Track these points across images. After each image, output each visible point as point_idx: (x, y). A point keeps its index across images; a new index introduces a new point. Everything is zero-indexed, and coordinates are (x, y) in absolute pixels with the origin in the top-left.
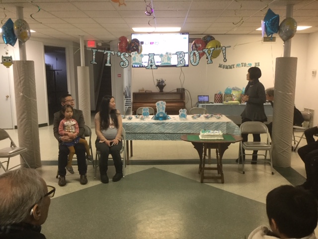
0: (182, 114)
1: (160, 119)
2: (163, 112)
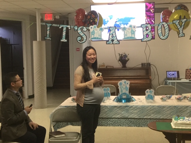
0: (149, 95)
1: (123, 101)
2: (127, 93)
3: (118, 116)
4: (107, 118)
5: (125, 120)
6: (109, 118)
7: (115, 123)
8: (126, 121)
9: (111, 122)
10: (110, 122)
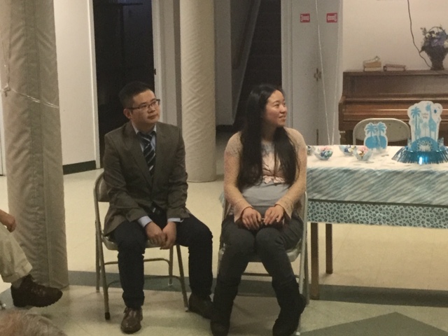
1: (421, 159)
2: (433, 137)
3: (404, 199)
4: (374, 204)
5: (423, 210)
6: (380, 204)
7: (395, 216)
8: (426, 214)
9: (384, 214)
10: (382, 215)
